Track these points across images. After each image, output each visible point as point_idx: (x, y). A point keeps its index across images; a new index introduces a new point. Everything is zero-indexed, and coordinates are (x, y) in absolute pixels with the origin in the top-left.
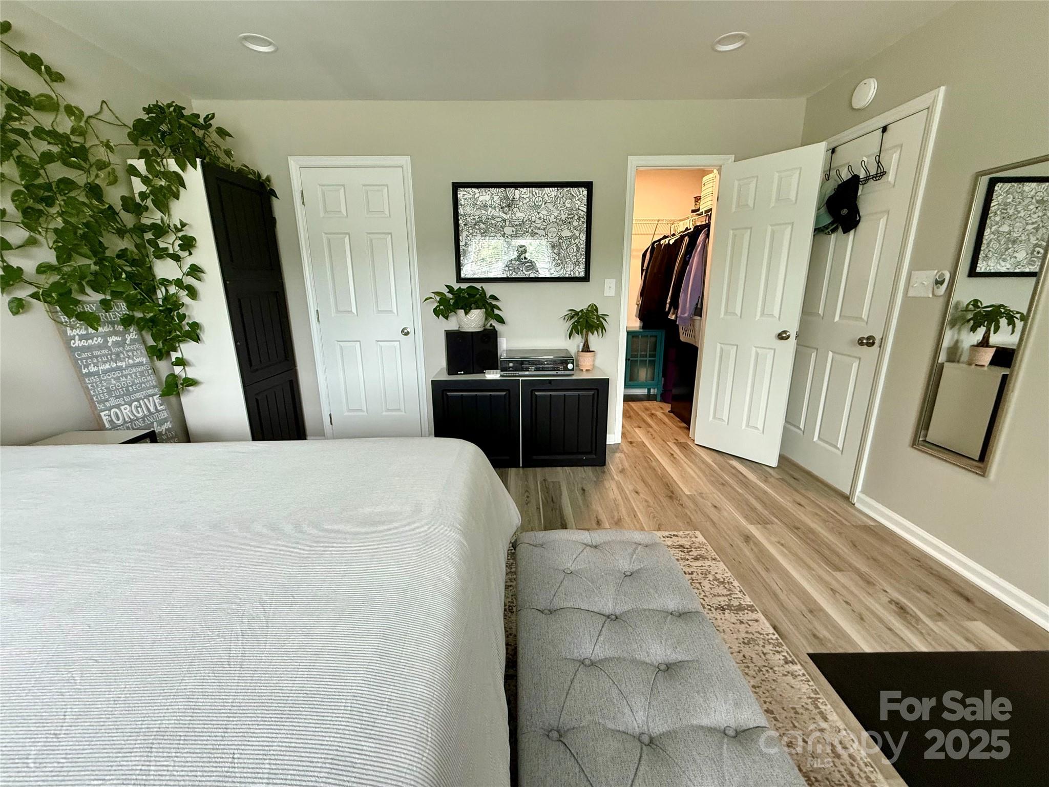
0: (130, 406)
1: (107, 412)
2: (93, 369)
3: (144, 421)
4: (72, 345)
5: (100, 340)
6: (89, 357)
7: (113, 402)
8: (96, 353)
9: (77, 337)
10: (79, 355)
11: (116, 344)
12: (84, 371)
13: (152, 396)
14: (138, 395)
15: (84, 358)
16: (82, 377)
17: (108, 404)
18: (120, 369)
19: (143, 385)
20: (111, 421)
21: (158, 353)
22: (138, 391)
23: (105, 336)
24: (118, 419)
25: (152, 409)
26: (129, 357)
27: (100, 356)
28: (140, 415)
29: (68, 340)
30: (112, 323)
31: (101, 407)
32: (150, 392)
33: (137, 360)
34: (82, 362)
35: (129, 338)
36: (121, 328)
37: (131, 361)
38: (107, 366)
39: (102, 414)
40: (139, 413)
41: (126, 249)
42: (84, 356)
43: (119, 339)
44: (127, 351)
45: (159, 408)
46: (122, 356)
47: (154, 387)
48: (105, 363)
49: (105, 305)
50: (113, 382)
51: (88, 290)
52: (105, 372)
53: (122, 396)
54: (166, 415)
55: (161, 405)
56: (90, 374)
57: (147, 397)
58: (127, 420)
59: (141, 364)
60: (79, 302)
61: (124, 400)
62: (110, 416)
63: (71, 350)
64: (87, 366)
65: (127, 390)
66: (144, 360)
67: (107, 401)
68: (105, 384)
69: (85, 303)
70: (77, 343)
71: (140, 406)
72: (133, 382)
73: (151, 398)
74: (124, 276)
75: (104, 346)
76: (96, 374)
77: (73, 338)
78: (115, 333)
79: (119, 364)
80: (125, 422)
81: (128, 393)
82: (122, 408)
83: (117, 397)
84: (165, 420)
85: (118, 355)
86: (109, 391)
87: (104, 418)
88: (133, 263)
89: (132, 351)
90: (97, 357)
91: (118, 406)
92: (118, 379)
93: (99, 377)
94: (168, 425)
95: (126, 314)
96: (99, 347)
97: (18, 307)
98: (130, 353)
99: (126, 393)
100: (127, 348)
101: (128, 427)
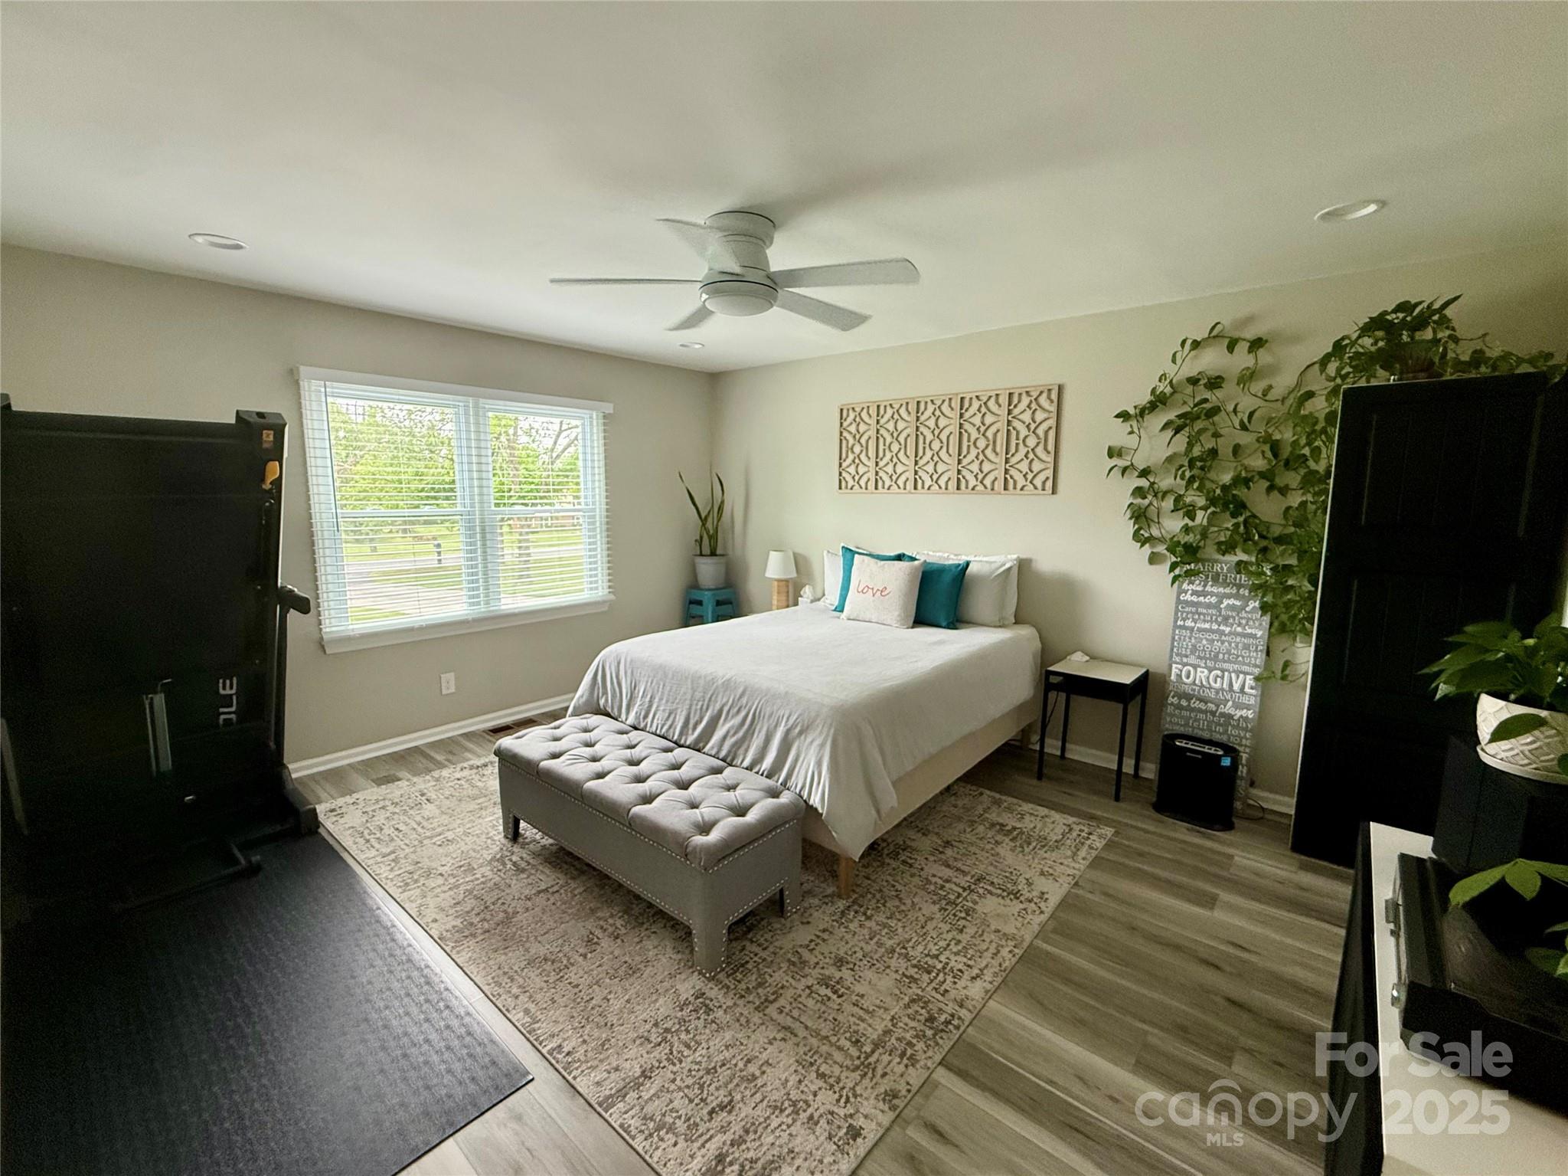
0: (1210, 672)
1: (1180, 666)
2: (1189, 623)
3: (1217, 693)
4: (1182, 598)
5: (1214, 600)
6: (1191, 612)
7: (1192, 660)
8: (1200, 610)
9: (1190, 592)
10: (1182, 608)
11: (1232, 608)
12: (1180, 623)
13: (1246, 673)
14: (1226, 666)
15: (1188, 613)
16: (1176, 627)
17: (1185, 660)
18: (1222, 633)
19: (1240, 659)
20: (1179, 676)
22: (1229, 661)
23: (1221, 597)
24: (1188, 677)
25: (1236, 687)
26: (1239, 625)
27: (1204, 614)
28: (1218, 685)
29: (1180, 591)
30: (1239, 586)
31: (1177, 659)
32: (1246, 668)
33: (1249, 631)
34: (1182, 615)
35: (1251, 604)
36: (1247, 593)
37: (1239, 629)
38: (1207, 626)
39: (1174, 666)
40: (1216, 682)
42: (1187, 609)
43: (1238, 603)
44: (1242, 618)
45: (1247, 689)
46: (1231, 621)
47: (1256, 666)
48: (1206, 621)
49: (1240, 566)
50: (1204, 642)
52: (1200, 630)
53: (1206, 659)
54: (1252, 701)
55: (1252, 688)
56: (1183, 627)
57: (1238, 673)
58: (1197, 682)
59: (1254, 636)
61: (1206, 663)
62: (1181, 671)
63: (1178, 601)
64: (1184, 620)
65: (1216, 656)
66: (1260, 634)
67: (1187, 656)
68: (1193, 641)
69: (1216, 561)
70: (1188, 597)
71: (1222, 678)
72: (1229, 651)
73: (1241, 676)
74: (1256, 538)
75: (1217, 606)
76: (1192, 629)
77: (1186, 592)
78: (1237, 596)
79: (1222, 628)
80: (1194, 683)
81: (1216, 658)
82: (1199, 669)
83: (1199, 657)
84: (1248, 707)
85: (1226, 619)
86: (1194, 648)
87: (1174, 670)
89: (1248, 619)
90: (1199, 614)
91: (1195, 667)
92: (1213, 641)
93: (1191, 633)
94: (1249, 714)
96: (1209, 606)
97: (1154, 559)
98: (1244, 622)
99: (1213, 660)
100: (1244, 614)
101: (1194, 690)
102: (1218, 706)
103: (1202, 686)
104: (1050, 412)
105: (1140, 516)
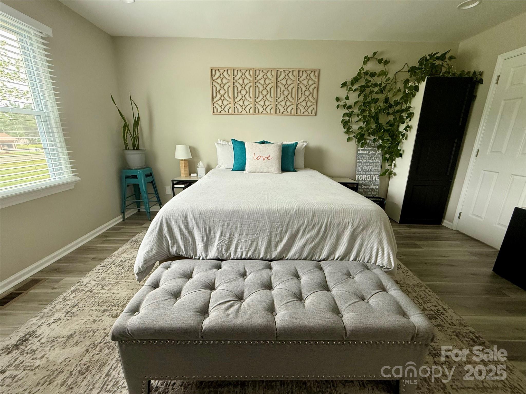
0: (367, 176)
1: (358, 175)
2: (361, 161)
3: (369, 182)
4: (358, 152)
5: (367, 152)
7: (362, 173)
8: (364, 156)
9: (361, 150)
10: (358, 156)
11: (372, 154)
12: (358, 161)
14: (371, 173)
15: (360, 157)
16: (357, 162)
17: (360, 173)
18: (370, 163)
19: (375, 170)
20: (358, 178)
21: (385, 160)
22: (372, 172)
23: (369, 151)
24: (361, 178)
25: (374, 179)
26: (374, 159)
27: (365, 157)
28: (369, 180)
30: (374, 147)
31: (358, 173)
32: (376, 173)
33: (377, 161)
34: (358, 158)
35: (377, 152)
36: (376, 149)
37: (374, 161)
38: (366, 161)
41: (390, 120)
42: (360, 156)
43: (374, 152)
45: (377, 180)
46: (372, 158)
47: (379, 172)
48: (365, 159)
49: (375, 140)
50: (365, 166)
51: (371, 135)
52: (364, 162)
53: (366, 172)
54: (378, 183)
55: (378, 179)
56: (359, 162)
57: (374, 175)
59: (378, 163)
60: (365, 139)
63: (357, 154)
64: (359, 160)
65: (368, 170)
66: (380, 162)
67: (360, 172)
68: (362, 166)
69: (368, 139)
70: (360, 152)
71: (370, 177)
72: (372, 168)
74: (383, 130)
75: (368, 154)
76: (361, 162)
77: (359, 150)
78: (373, 150)
79: (370, 161)
80: (362, 180)
81: (368, 171)
83: (364, 172)
84: (377, 185)
85: (371, 158)
86: (362, 169)
87: (357, 177)
88: (391, 125)
89: (377, 157)
91: (363, 175)
92: (367, 165)
93: (361, 164)
94: (377, 187)
95: (381, 144)
96: (366, 154)
97: (349, 139)
98: (375, 158)
99: (367, 172)
100: (375, 156)
101: (362, 182)
102: (369, 186)
103: (365, 180)
104: (315, 81)
105: (346, 124)
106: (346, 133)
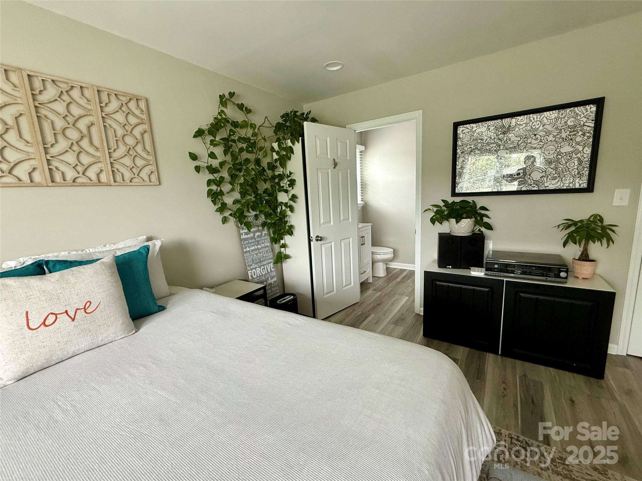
0: (260, 268)
1: (251, 271)
2: (248, 249)
3: (265, 276)
4: (242, 238)
5: (252, 235)
6: (247, 243)
7: (254, 266)
8: (250, 241)
9: (244, 234)
10: (243, 242)
11: (258, 236)
12: (245, 250)
13: (270, 263)
14: (264, 263)
15: (246, 244)
16: (244, 253)
17: (251, 267)
18: (258, 249)
19: (267, 258)
20: (252, 276)
21: (275, 240)
22: (264, 261)
23: (254, 232)
24: (255, 275)
25: (269, 271)
26: (263, 243)
28: (263, 273)
29: (240, 235)
30: (258, 226)
31: (249, 268)
32: (269, 261)
34: (244, 246)
35: (264, 233)
36: (261, 228)
37: (263, 245)
38: (253, 248)
39: (249, 272)
40: (263, 272)
41: (267, 188)
42: (245, 243)
43: (260, 234)
44: (262, 240)
45: (272, 270)
46: (260, 242)
47: (271, 258)
48: (253, 246)
49: (256, 216)
50: (255, 256)
51: (251, 210)
52: (252, 251)
54: (275, 274)
55: (273, 268)
56: (247, 252)
57: (268, 264)
58: (258, 275)
59: (267, 246)
60: (246, 216)
61: (258, 265)
62: (252, 273)
63: (241, 240)
64: (246, 248)
65: (260, 260)
66: (269, 244)
67: (251, 265)
68: (251, 257)
69: (248, 217)
70: (243, 237)
71: (264, 269)
72: (263, 256)
73: (269, 264)
74: (264, 202)
75: (253, 238)
76: (249, 251)
77: (242, 234)
78: (258, 231)
79: (258, 247)
80: (257, 277)
81: (260, 262)
82: (257, 269)
83: (256, 264)
84: (274, 277)
85: (258, 242)
86: (253, 261)
87: (249, 274)
88: (269, 195)
89: (264, 239)
90: (250, 243)
91: (255, 269)
92: (257, 254)
93: (250, 253)
94: (275, 279)
95: (264, 221)
96: (251, 238)
97: (225, 220)
98: (263, 241)
99: (259, 262)
100: (263, 238)
101: (258, 280)
102: (267, 282)
103: (260, 276)
104: (142, 119)
105: (215, 196)
106: (218, 211)
